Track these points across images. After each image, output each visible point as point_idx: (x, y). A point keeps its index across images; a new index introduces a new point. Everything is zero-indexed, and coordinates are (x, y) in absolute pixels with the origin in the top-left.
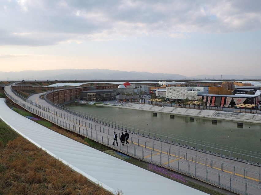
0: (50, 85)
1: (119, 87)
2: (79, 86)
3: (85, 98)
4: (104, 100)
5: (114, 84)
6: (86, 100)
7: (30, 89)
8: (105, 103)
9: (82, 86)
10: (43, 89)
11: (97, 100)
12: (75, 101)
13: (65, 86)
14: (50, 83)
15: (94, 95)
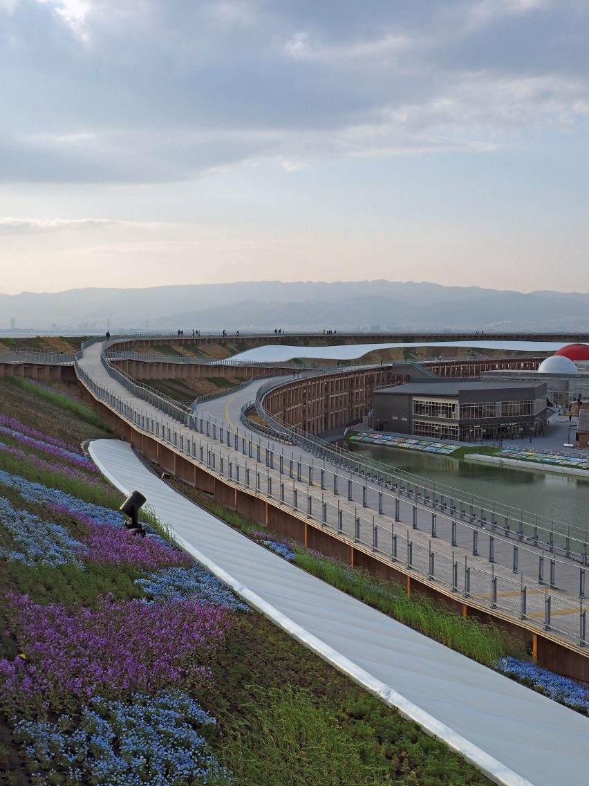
0: (234, 353)
1: (542, 368)
2: (356, 362)
3: (400, 421)
4: (497, 433)
5: (508, 352)
6: (403, 429)
7: (167, 377)
8: (508, 447)
9: (367, 358)
10: (216, 374)
11: (464, 433)
12: (351, 433)
13: (296, 360)
14: (232, 346)
15: (449, 410)
